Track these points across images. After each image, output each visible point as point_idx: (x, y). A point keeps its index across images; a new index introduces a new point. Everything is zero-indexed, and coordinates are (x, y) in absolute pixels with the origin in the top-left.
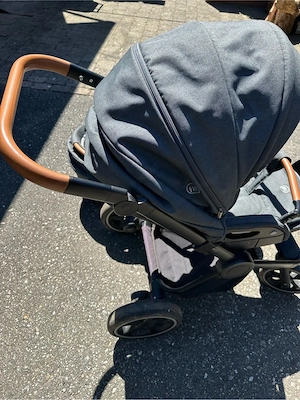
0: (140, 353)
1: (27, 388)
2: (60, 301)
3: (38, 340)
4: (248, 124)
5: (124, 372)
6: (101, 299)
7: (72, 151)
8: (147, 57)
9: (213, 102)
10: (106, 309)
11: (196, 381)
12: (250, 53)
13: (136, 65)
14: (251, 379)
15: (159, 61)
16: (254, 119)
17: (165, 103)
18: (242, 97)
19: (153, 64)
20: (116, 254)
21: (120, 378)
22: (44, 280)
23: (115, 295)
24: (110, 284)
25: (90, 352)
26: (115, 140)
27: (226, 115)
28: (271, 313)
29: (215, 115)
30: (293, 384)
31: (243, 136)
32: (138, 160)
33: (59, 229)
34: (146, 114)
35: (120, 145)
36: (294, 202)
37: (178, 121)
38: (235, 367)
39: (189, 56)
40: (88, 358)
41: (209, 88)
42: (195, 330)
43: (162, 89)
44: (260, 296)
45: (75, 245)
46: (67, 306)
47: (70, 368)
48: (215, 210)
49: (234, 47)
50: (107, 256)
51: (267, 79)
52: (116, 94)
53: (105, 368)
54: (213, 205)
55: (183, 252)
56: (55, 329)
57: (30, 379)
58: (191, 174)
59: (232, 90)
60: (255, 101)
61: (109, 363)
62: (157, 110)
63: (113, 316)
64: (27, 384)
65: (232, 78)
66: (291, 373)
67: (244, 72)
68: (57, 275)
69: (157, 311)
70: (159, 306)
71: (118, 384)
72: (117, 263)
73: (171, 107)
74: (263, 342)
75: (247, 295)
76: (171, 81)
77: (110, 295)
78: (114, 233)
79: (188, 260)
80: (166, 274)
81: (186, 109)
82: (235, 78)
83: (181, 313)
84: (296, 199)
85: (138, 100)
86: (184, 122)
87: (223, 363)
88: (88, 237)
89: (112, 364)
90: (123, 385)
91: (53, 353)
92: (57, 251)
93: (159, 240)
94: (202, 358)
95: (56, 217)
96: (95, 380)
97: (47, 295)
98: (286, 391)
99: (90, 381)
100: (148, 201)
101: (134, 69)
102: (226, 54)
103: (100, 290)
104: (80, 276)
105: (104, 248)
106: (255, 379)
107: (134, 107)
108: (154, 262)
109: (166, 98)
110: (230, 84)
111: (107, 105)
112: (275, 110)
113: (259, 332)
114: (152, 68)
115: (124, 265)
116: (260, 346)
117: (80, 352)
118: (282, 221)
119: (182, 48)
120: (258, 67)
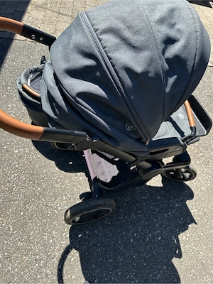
0: (87, 233)
1: (10, 268)
2: (25, 204)
3: (12, 234)
4: (171, 80)
5: (78, 246)
6: (56, 199)
7: (21, 90)
8: (96, 27)
9: (149, 65)
10: (60, 206)
11: (126, 245)
12: (172, 26)
13: (88, 33)
14: (160, 238)
15: (106, 31)
16: (175, 77)
17: (113, 66)
18: (168, 61)
19: (101, 33)
20: (63, 166)
21: (75, 251)
22: (11, 190)
23: (66, 195)
24: (61, 188)
25: (53, 237)
26: (74, 94)
27: (157, 75)
28: (170, 196)
29: (150, 75)
30: (184, 238)
31: (168, 90)
32: (92, 110)
33: (17, 151)
34: (98, 74)
35: (78, 99)
36: (191, 128)
37: (124, 80)
38: (149, 233)
39: (129, 28)
40: (51, 241)
41: (145, 54)
42: (122, 213)
43: (110, 55)
44: (162, 185)
45: (30, 162)
46: (31, 208)
47: (39, 249)
48: (144, 140)
49: (162, 21)
50: (57, 169)
51: (185, 47)
52: (72, 57)
53: (64, 246)
54: (144, 137)
55: (112, 161)
56: (24, 225)
57: (10, 261)
58: (131, 118)
59: (162, 55)
60: (176, 63)
61: (67, 242)
62: (107, 71)
63: (69, 213)
64: (9, 266)
65: (161, 47)
66: (183, 231)
67: (170, 41)
68: (20, 185)
69: (100, 206)
70: (100, 202)
71: (74, 255)
72: (65, 173)
73: (118, 69)
74: (166, 215)
75: (154, 185)
76: (116, 48)
77: (62, 196)
78: (60, 151)
79: (115, 166)
80: (102, 179)
81: (129, 70)
82: (163, 46)
83: (114, 204)
84: (193, 126)
85: (90, 62)
86: (128, 81)
87: (142, 231)
88: (40, 155)
89: (69, 243)
90: (78, 255)
91: (26, 241)
92: (17, 168)
93: (95, 154)
94: (128, 230)
95: (12, 142)
96: (58, 255)
97: (14, 201)
98: (181, 242)
99: (55, 256)
100: (101, 139)
101: (86, 36)
102: (157, 27)
103: (54, 193)
104: (38, 184)
105: (54, 162)
106: (162, 238)
107: (87, 68)
108: (94, 171)
109: (114, 62)
110: (160, 51)
111: (64, 65)
112: (190, 70)
113: (163, 208)
114: (101, 37)
115: (70, 174)
116: (164, 218)
117: (45, 238)
118: (183, 141)
119: (123, 20)
120: (179, 37)
